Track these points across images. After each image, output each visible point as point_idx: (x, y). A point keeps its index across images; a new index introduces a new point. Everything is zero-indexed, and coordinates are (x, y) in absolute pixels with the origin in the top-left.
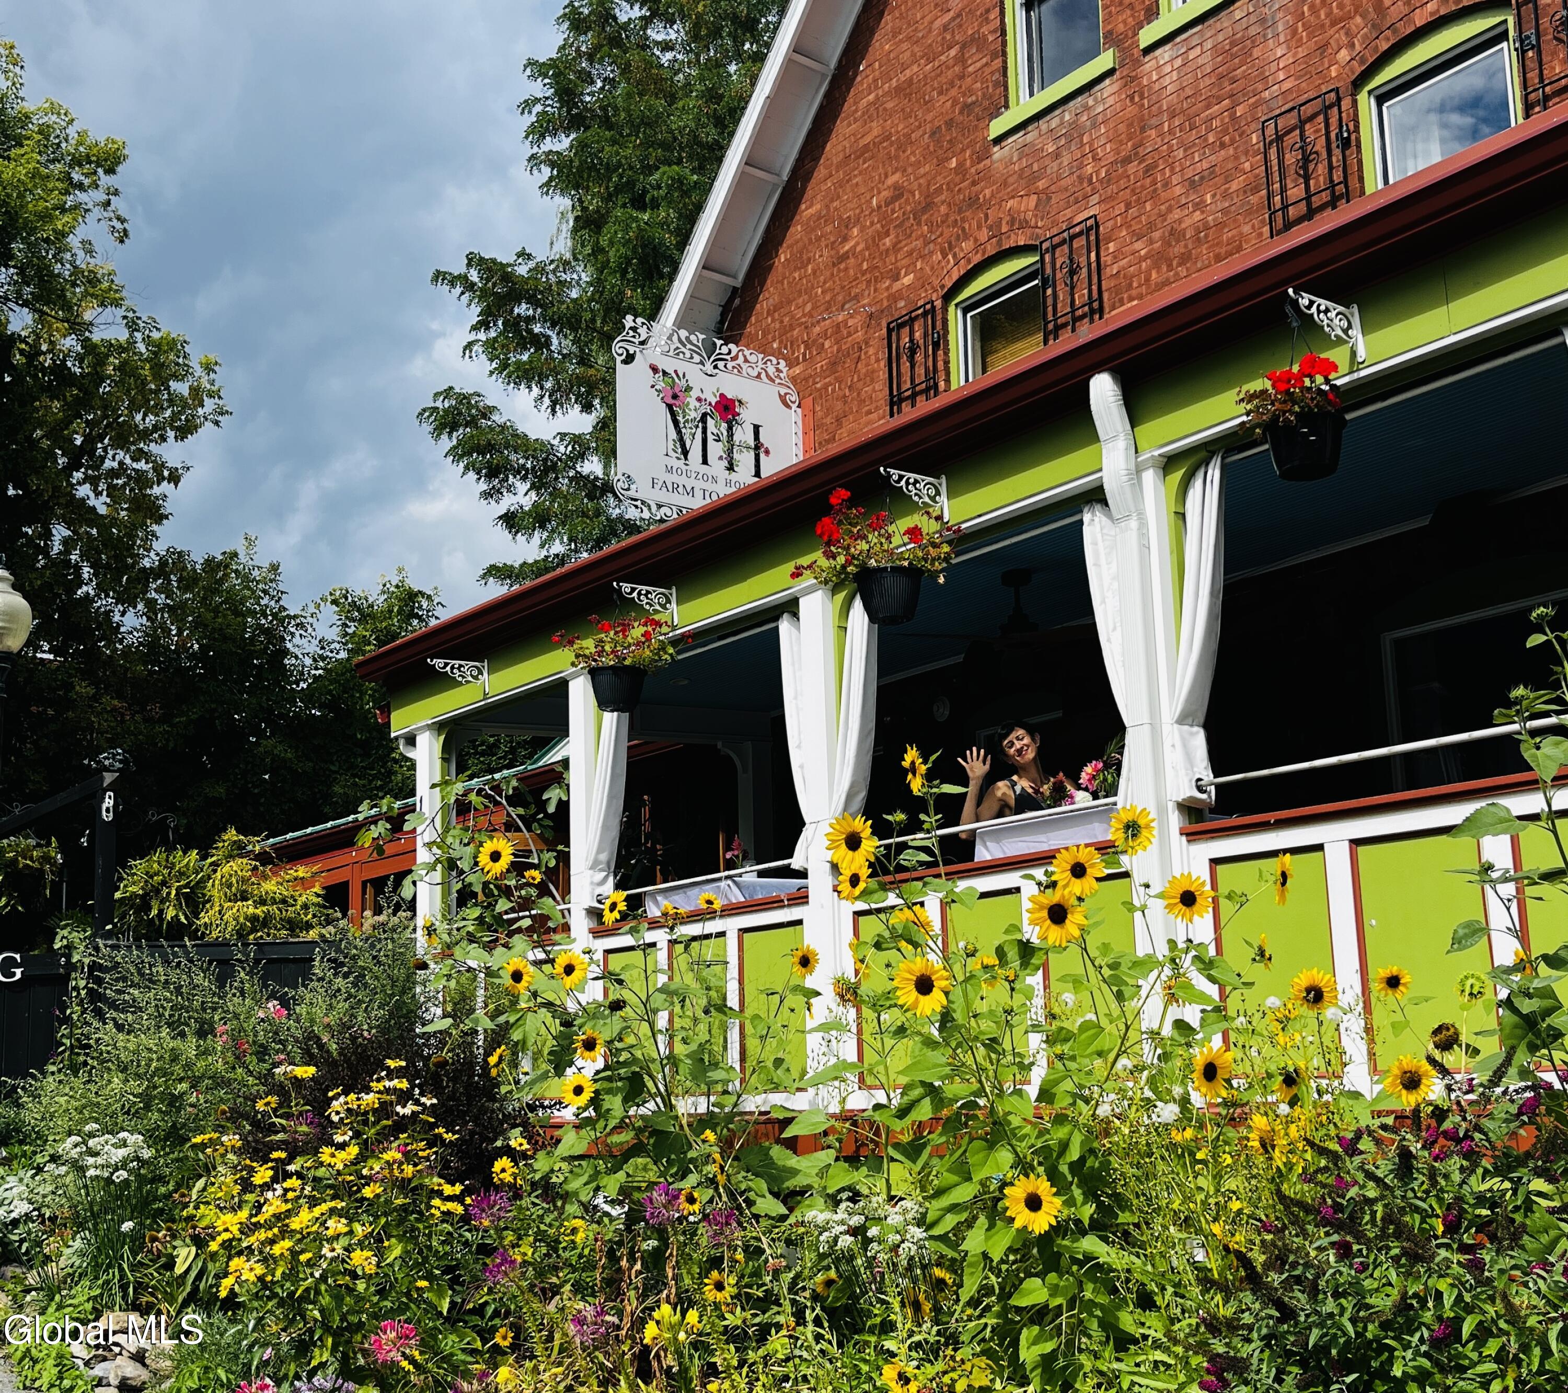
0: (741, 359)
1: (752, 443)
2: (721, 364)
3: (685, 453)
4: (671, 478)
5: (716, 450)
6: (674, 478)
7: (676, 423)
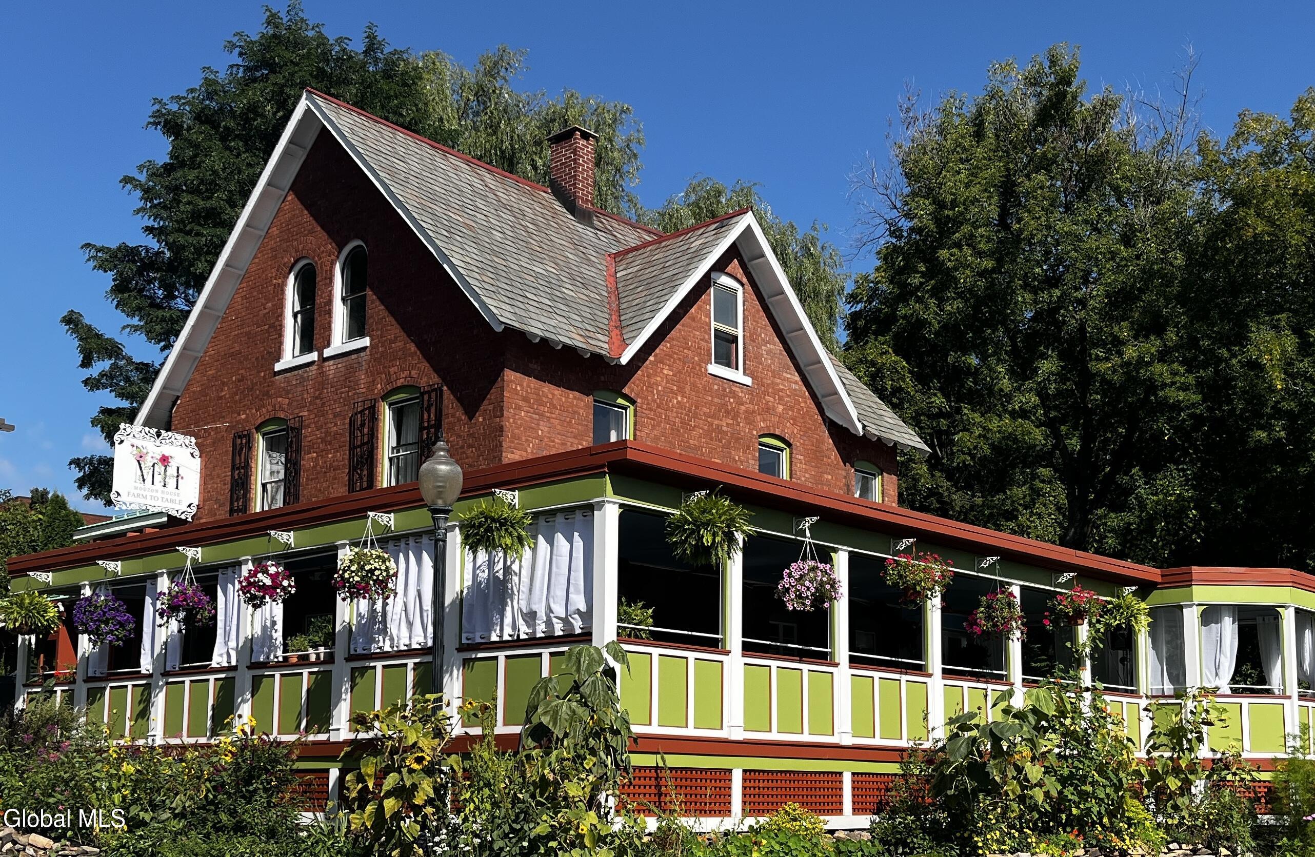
0: (173, 439)
1: (176, 475)
2: (163, 441)
3: (144, 480)
4: (136, 492)
5: (158, 478)
6: (138, 491)
7: (141, 468)
